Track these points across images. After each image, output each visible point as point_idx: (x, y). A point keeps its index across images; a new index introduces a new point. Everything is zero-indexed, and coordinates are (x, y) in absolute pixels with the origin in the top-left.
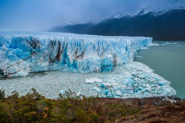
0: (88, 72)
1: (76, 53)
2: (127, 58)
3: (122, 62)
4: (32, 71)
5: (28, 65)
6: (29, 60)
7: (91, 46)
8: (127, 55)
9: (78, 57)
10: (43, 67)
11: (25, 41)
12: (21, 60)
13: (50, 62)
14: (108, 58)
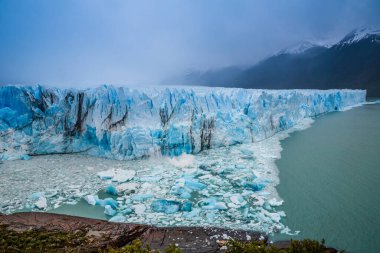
0: (131, 157)
1: (110, 117)
2: (246, 130)
3: (229, 140)
4: (32, 153)
5: (24, 140)
6: (27, 129)
7: (142, 103)
8: (246, 123)
9: (115, 125)
10: (54, 145)
11: (22, 95)
12: (10, 130)
13: (66, 135)
14: (175, 129)
